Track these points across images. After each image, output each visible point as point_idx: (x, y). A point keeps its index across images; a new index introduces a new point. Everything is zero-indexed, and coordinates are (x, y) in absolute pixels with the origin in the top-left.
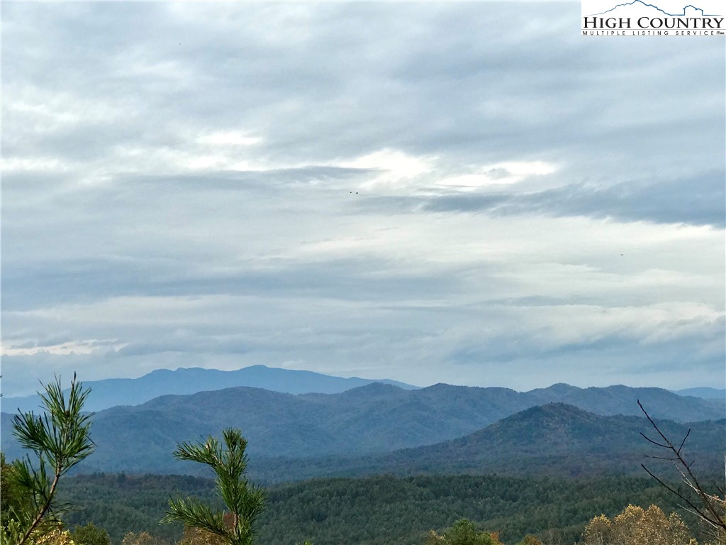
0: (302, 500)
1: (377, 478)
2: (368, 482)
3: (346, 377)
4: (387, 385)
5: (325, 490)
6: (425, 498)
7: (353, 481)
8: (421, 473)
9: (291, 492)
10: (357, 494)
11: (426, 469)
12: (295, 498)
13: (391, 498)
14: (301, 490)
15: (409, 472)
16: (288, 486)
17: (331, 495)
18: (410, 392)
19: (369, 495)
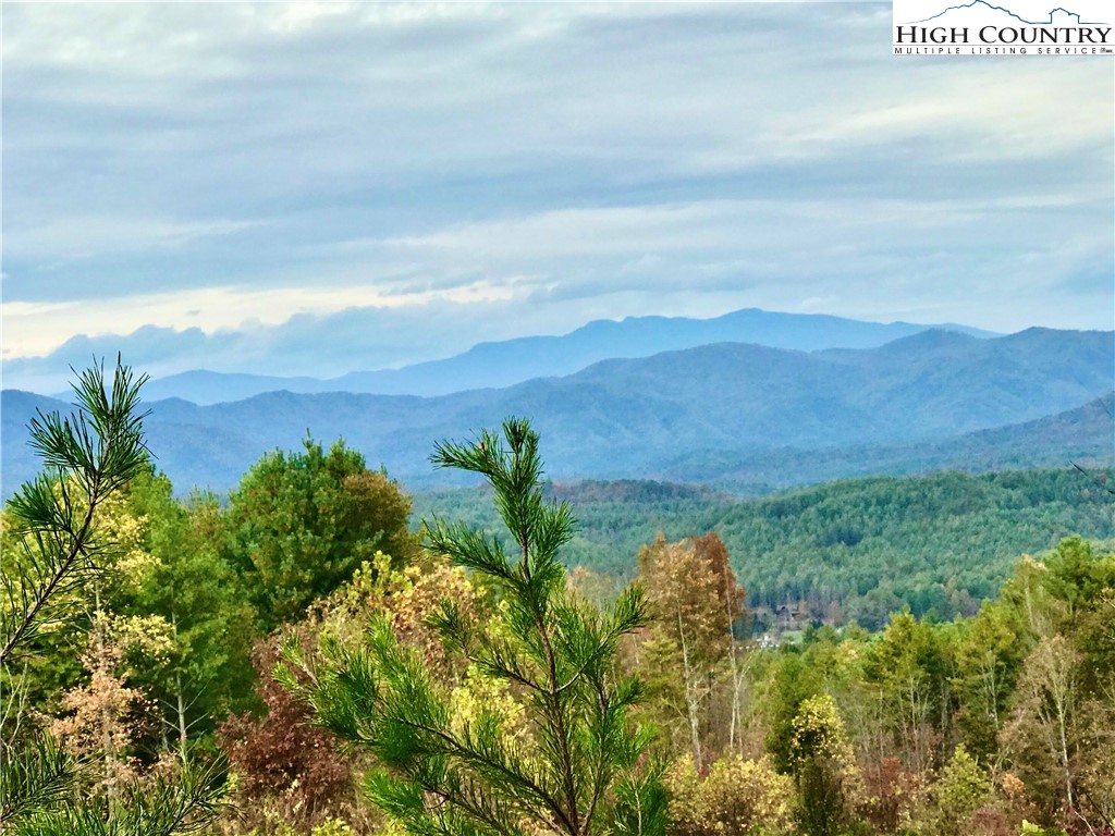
0: (822, 512)
1: (938, 476)
2: (924, 483)
3: (887, 322)
4: (951, 333)
5: (858, 497)
6: (1015, 505)
7: (902, 483)
8: (1007, 467)
9: (805, 502)
10: (908, 501)
11: (1015, 460)
12: (812, 510)
13: (962, 506)
14: (819, 497)
15: (989, 466)
16: (800, 493)
17: (868, 505)
18: (988, 341)
19: (926, 503)
